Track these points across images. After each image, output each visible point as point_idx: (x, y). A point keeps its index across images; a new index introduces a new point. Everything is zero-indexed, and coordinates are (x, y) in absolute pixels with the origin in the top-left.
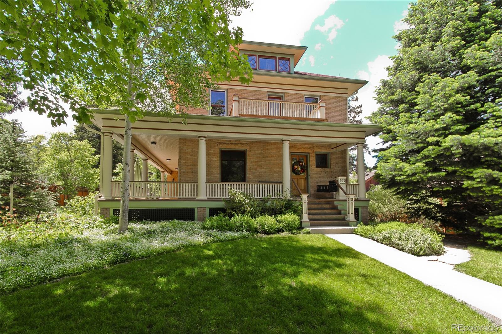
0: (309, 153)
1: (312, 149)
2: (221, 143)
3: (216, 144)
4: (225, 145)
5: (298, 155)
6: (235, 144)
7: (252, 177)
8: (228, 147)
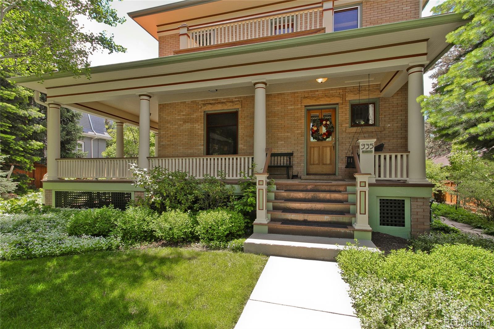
0: (337, 104)
1: (343, 97)
2: (205, 105)
3: (200, 107)
4: (210, 106)
5: (321, 109)
6: (223, 103)
7: (245, 148)
8: (213, 109)
